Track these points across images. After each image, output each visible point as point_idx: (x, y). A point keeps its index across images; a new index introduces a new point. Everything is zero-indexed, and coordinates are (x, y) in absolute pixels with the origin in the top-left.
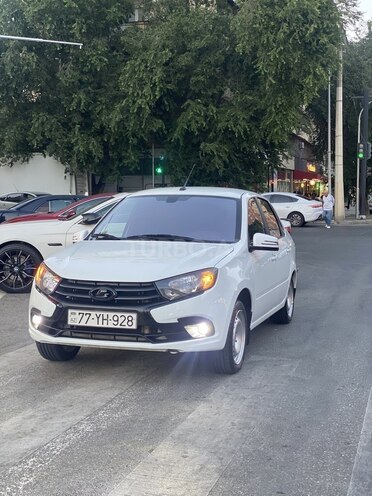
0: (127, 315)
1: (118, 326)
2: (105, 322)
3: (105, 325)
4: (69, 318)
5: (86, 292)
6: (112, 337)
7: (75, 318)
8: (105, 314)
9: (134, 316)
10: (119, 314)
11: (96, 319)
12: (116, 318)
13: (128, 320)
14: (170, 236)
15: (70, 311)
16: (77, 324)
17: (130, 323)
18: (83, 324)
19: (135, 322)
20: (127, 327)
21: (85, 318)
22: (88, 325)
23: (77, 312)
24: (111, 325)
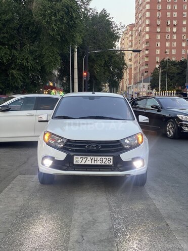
0: (107, 158)
1: (103, 164)
2: (96, 162)
3: (96, 163)
4: (75, 161)
5: (84, 147)
6: (98, 170)
7: (78, 160)
8: (96, 158)
9: (112, 158)
10: (103, 158)
11: (90, 160)
12: (101, 159)
13: (108, 160)
14: (103, 117)
15: (75, 157)
16: (80, 163)
17: (109, 162)
18: (83, 163)
19: (112, 161)
20: (108, 164)
21: (84, 160)
22: (86, 163)
23: (80, 157)
24: (99, 163)
